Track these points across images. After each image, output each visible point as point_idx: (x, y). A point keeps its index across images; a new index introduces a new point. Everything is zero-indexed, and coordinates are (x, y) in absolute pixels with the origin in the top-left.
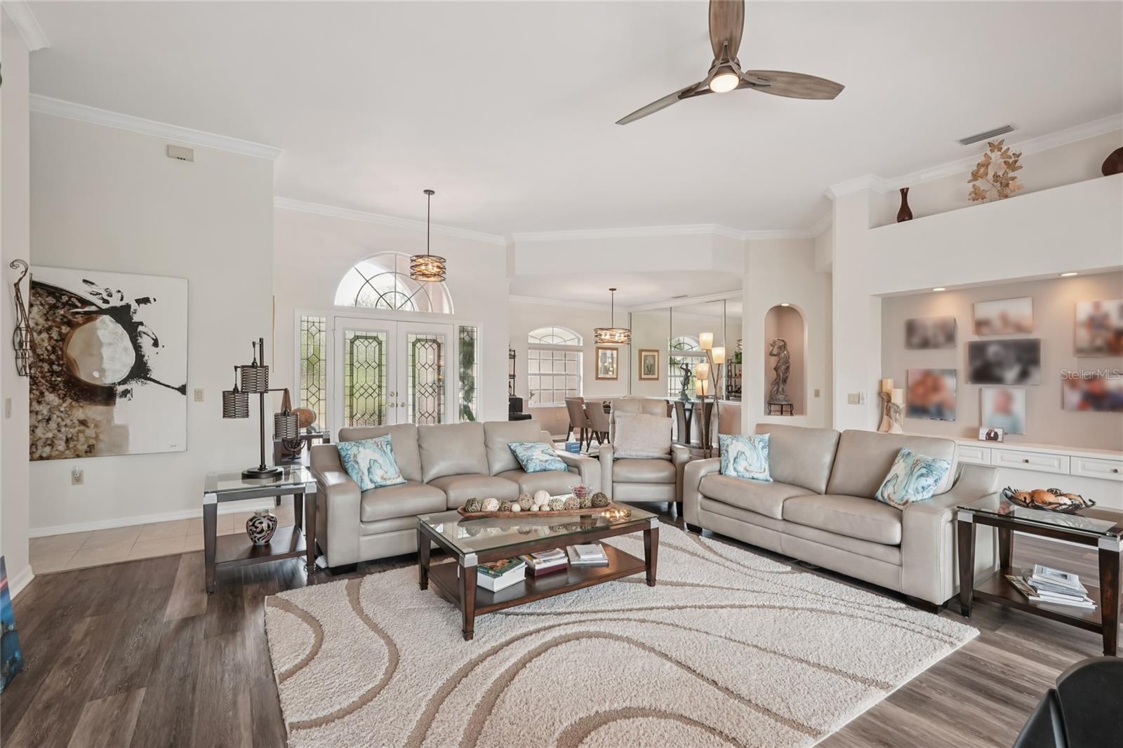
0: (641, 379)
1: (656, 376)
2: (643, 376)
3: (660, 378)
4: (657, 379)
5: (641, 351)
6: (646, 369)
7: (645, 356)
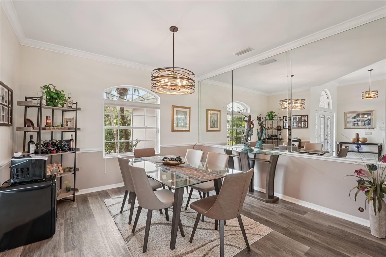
0: (208, 130)
1: (218, 129)
2: (210, 129)
3: (221, 130)
4: (219, 131)
5: (208, 110)
6: (212, 123)
7: (211, 114)
